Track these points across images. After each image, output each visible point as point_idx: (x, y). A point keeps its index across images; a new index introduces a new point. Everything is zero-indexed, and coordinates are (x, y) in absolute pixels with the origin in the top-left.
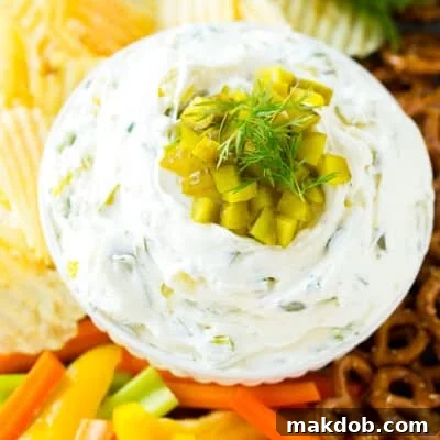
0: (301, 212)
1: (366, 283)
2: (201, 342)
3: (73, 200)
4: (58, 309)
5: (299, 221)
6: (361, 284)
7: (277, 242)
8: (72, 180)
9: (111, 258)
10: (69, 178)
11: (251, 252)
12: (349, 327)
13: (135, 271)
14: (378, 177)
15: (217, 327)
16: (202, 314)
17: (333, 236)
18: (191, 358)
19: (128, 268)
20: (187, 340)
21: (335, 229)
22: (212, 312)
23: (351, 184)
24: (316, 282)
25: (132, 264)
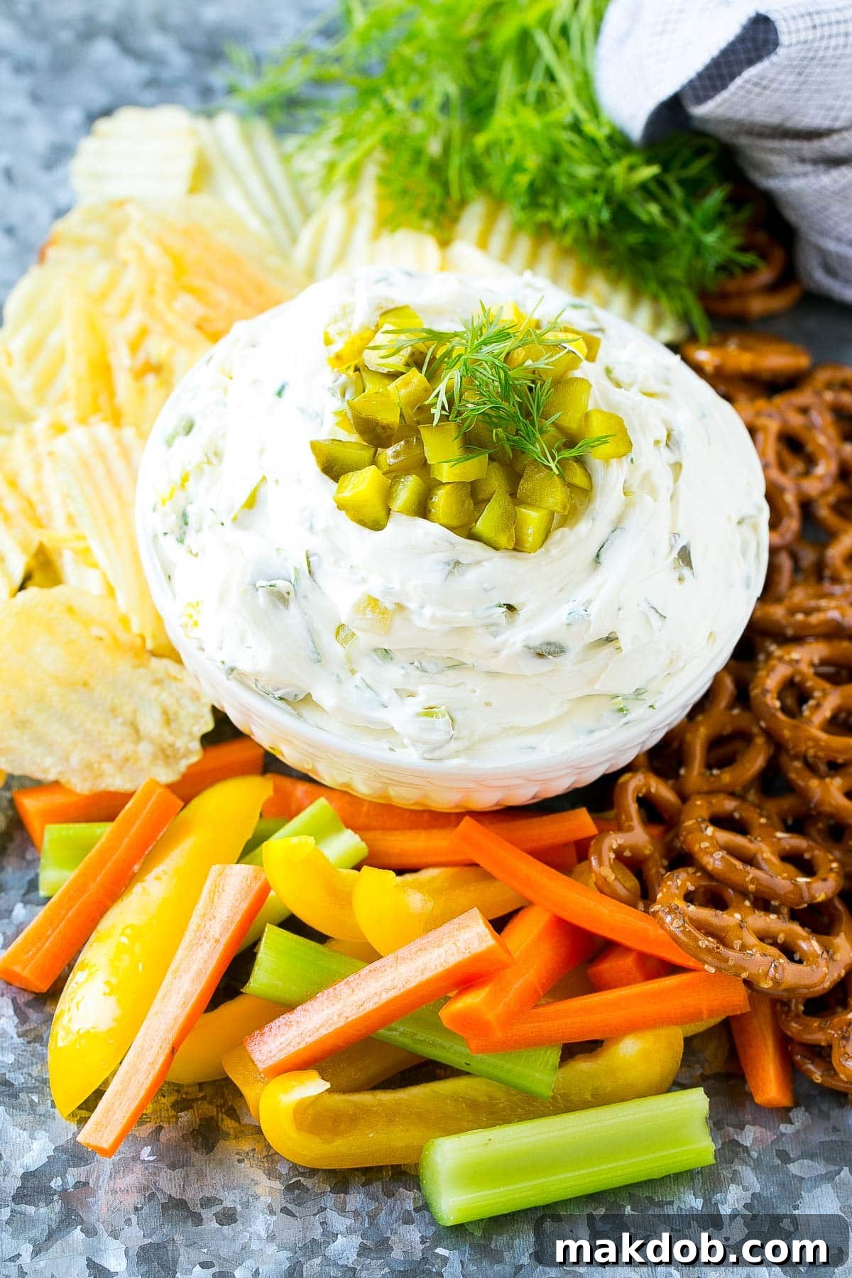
0: (555, 496)
1: (663, 617)
2: (402, 716)
3: (191, 510)
4: (168, 719)
5: (552, 514)
6: (654, 618)
7: (518, 547)
8: (190, 484)
9: (253, 586)
10: (185, 479)
11: (478, 563)
12: (638, 693)
13: (292, 604)
14: (677, 467)
15: (425, 693)
16: (403, 672)
17: (607, 540)
18: (386, 746)
19: (282, 599)
20: (380, 714)
21: (610, 531)
22: (418, 668)
23: (632, 460)
24: (582, 608)
25: (288, 593)
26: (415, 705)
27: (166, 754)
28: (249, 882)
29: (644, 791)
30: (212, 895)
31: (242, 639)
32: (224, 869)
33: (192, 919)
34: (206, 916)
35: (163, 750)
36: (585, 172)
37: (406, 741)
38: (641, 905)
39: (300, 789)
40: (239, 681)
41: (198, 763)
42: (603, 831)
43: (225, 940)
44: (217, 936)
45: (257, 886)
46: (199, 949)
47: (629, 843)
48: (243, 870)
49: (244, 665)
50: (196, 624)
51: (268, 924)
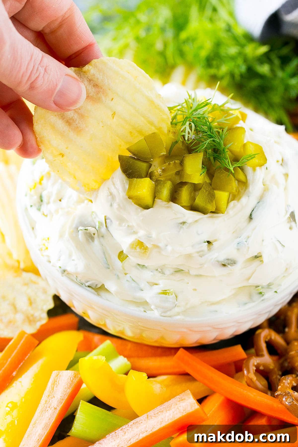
1: (283, 246)
2: (150, 294)
3: (45, 194)
4: (31, 302)
6: (279, 246)
9: (77, 229)
10: (41, 179)
12: (269, 285)
13: (96, 241)
14: (286, 175)
15: (163, 284)
16: (152, 273)
17: (255, 207)
18: (142, 310)
19: (90, 237)
20: (139, 294)
21: (257, 203)
22: (160, 272)
23: (267, 168)
24: (244, 240)
25: (94, 234)
26: (157, 289)
27: (30, 320)
28: (72, 379)
29: (269, 338)
30: (53, 385)
31: (70, 256)
32: (59, 373)
33: (42, 398)
34: (50, 396)
35: (28, 318)
36: (233, 50)
37: (153, 307)
38: (269, 393)
39: (97, 338)
40: (68, 277)
41: (46, 324)
42: (250, 356)
43: (59, 408)
44: (55, 406)
45: (76, 381)
46: (46, 413)
47: (262, 362)
48: (70, 373)
49: (70, 269)
50: (47, 248)
51: (81, 400)
